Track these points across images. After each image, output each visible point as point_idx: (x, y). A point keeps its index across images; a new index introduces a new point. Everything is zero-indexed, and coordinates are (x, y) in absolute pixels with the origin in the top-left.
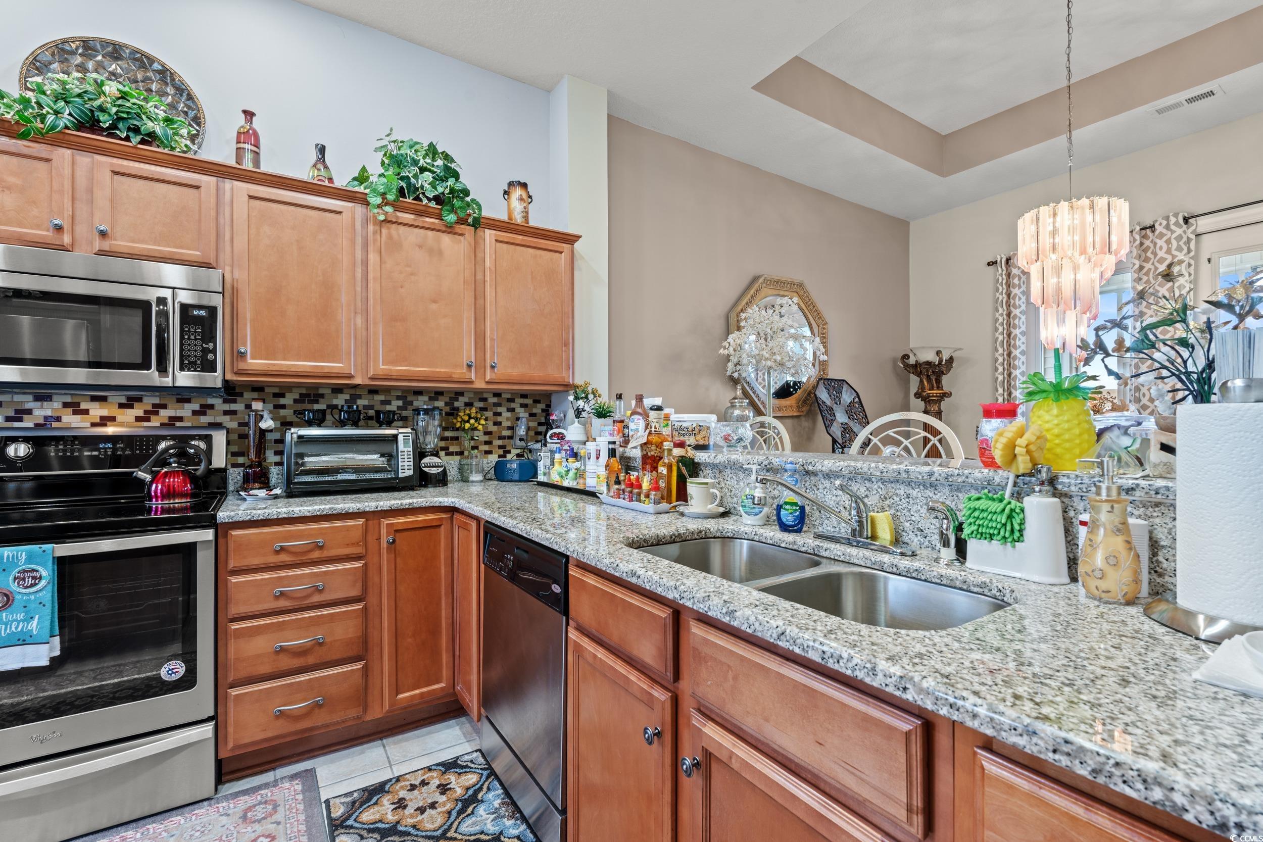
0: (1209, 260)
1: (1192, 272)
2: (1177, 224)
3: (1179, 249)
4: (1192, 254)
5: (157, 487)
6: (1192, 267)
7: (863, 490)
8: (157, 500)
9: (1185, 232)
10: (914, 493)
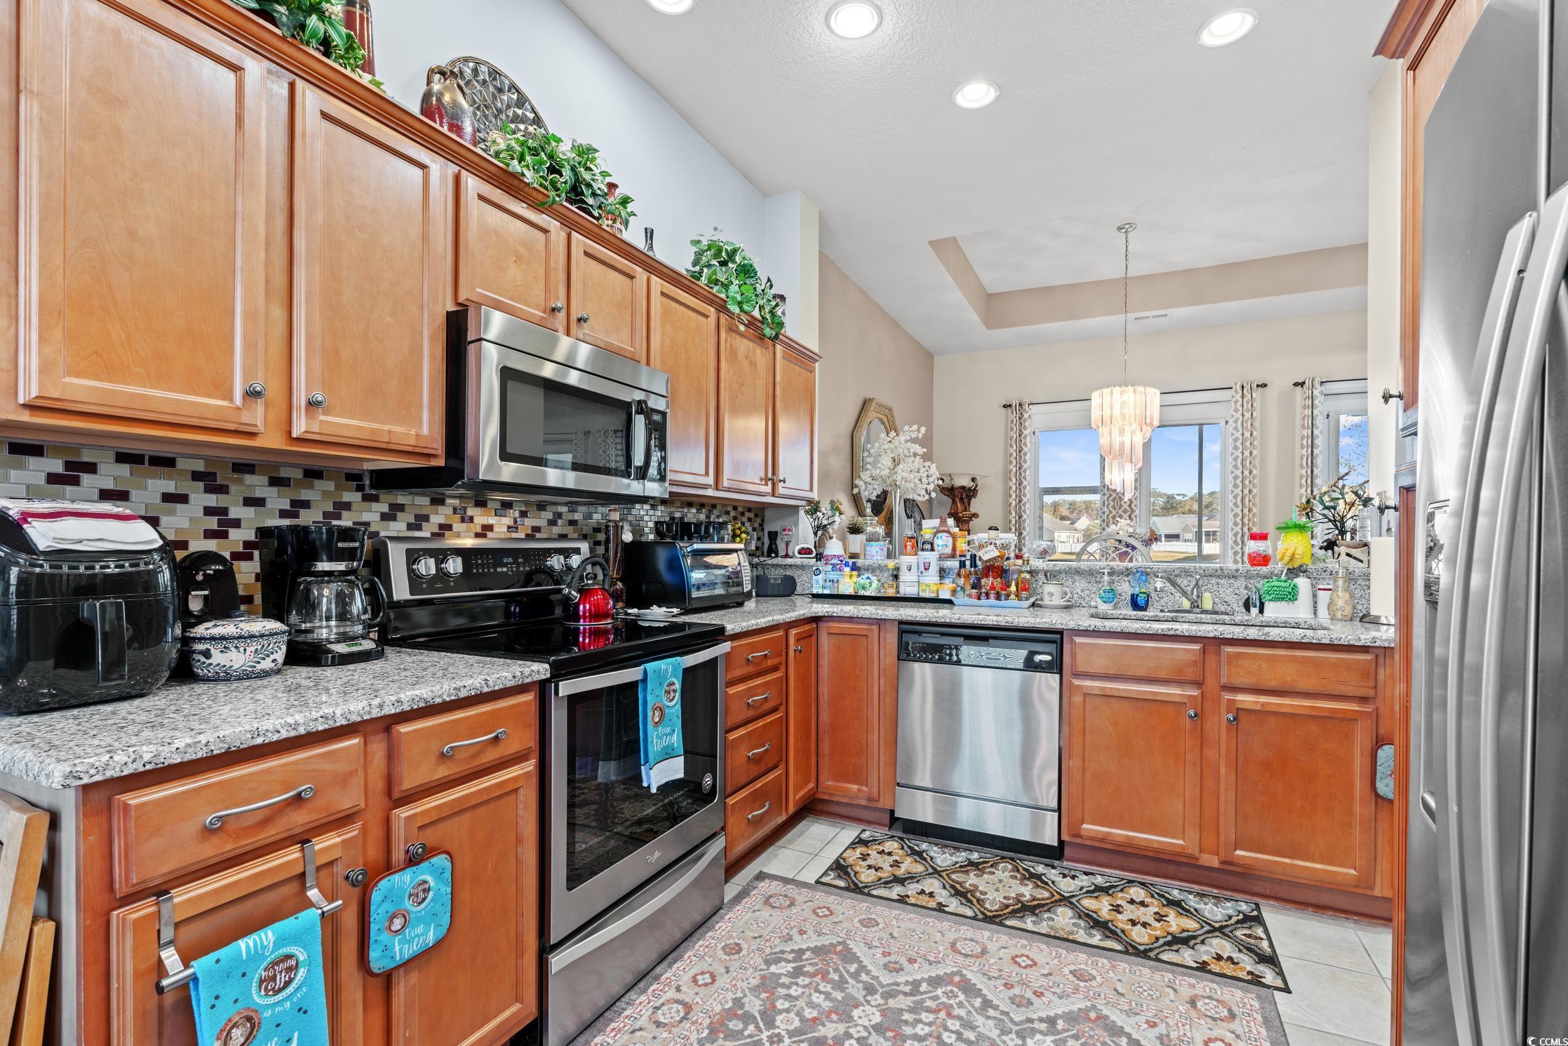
5: (584, 607)
7: (1186, 582)
8: (585, 621)
10: (1222, 582)
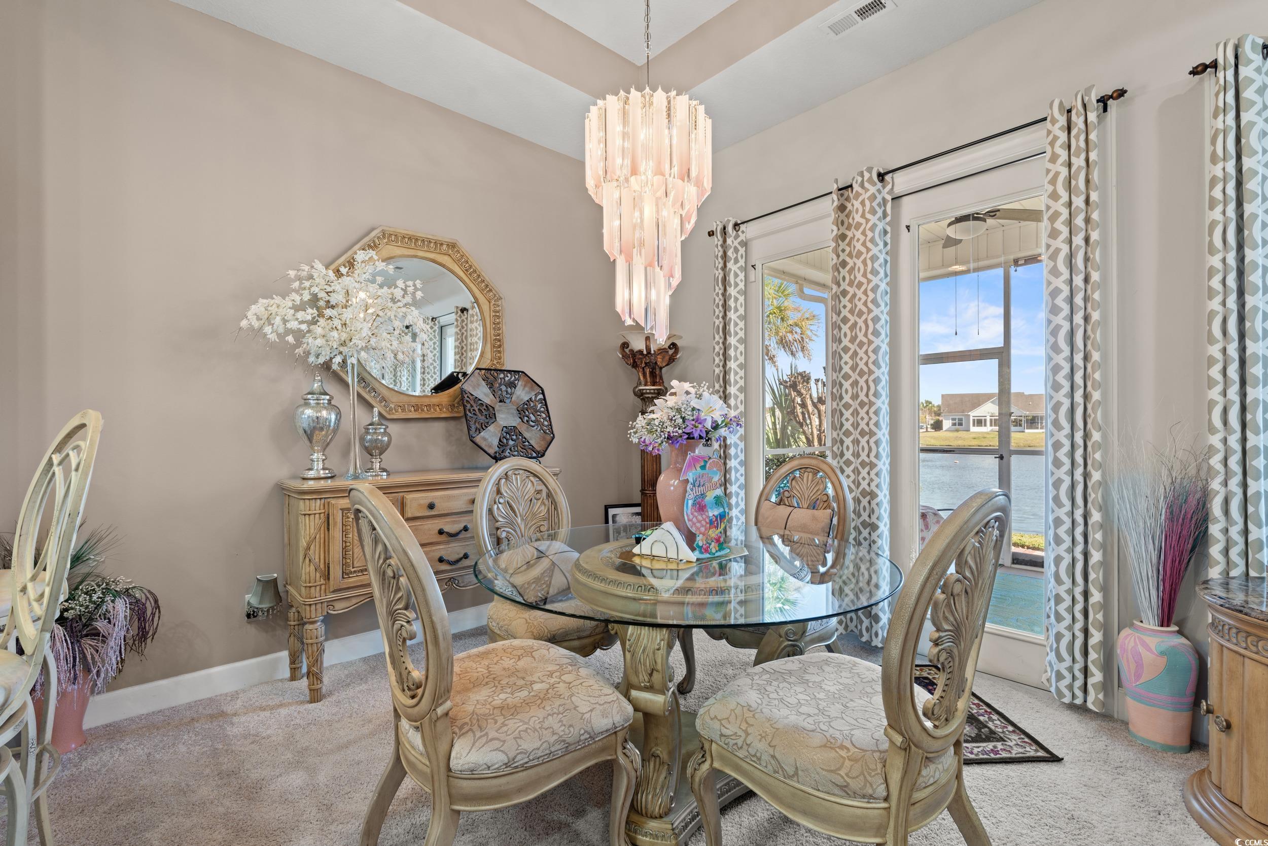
0: (908, 227)
1: (889, 241)
2: (870, 180)
3: (873, 212)
4: (888, 219)
6: (889, 235)
9: (879, 191)
